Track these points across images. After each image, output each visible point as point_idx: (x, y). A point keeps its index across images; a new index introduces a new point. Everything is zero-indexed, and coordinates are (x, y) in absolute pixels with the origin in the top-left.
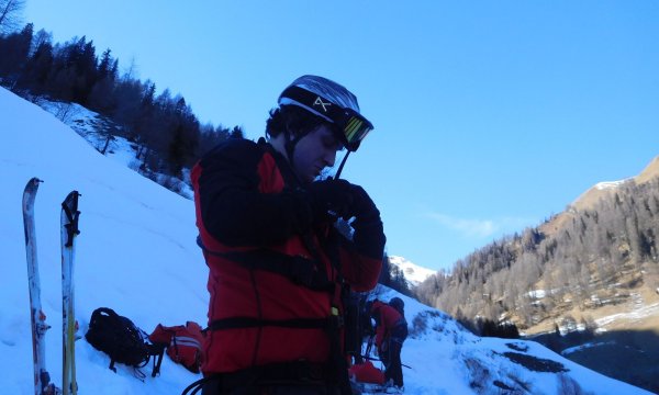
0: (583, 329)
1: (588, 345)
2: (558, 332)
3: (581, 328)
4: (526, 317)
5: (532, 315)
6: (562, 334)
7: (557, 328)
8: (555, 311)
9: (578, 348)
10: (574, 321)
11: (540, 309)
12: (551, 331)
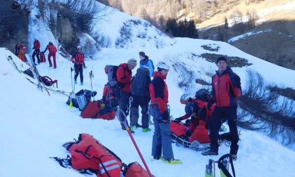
0: (248, 20)
1: (250, 34)
2: (226, 24)
3: (245, 20)
4: (201, 13)
5: (206, 10)
6: (230, 25)
7: (226, 20)
8: (225, 6)
9: (241, 36)
10: (240, 14)
11: (213, 4)
12: (221, 23)
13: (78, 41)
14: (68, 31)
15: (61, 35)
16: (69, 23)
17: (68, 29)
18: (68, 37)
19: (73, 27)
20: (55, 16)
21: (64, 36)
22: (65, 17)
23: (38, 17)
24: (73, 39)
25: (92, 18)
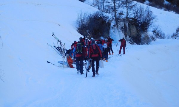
13: (140, 36)
14: (134, 31)
15: (131, 33)
16: (135, 28)
17: (134, 30)
18: (134, 34)
19: (137, 29)
20: (127, 24)
21: (132, 34)
22: (132, 25)
23: (114, 26)
24: (138, 35)
25: (149, 24)
